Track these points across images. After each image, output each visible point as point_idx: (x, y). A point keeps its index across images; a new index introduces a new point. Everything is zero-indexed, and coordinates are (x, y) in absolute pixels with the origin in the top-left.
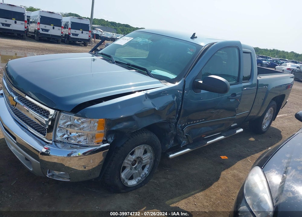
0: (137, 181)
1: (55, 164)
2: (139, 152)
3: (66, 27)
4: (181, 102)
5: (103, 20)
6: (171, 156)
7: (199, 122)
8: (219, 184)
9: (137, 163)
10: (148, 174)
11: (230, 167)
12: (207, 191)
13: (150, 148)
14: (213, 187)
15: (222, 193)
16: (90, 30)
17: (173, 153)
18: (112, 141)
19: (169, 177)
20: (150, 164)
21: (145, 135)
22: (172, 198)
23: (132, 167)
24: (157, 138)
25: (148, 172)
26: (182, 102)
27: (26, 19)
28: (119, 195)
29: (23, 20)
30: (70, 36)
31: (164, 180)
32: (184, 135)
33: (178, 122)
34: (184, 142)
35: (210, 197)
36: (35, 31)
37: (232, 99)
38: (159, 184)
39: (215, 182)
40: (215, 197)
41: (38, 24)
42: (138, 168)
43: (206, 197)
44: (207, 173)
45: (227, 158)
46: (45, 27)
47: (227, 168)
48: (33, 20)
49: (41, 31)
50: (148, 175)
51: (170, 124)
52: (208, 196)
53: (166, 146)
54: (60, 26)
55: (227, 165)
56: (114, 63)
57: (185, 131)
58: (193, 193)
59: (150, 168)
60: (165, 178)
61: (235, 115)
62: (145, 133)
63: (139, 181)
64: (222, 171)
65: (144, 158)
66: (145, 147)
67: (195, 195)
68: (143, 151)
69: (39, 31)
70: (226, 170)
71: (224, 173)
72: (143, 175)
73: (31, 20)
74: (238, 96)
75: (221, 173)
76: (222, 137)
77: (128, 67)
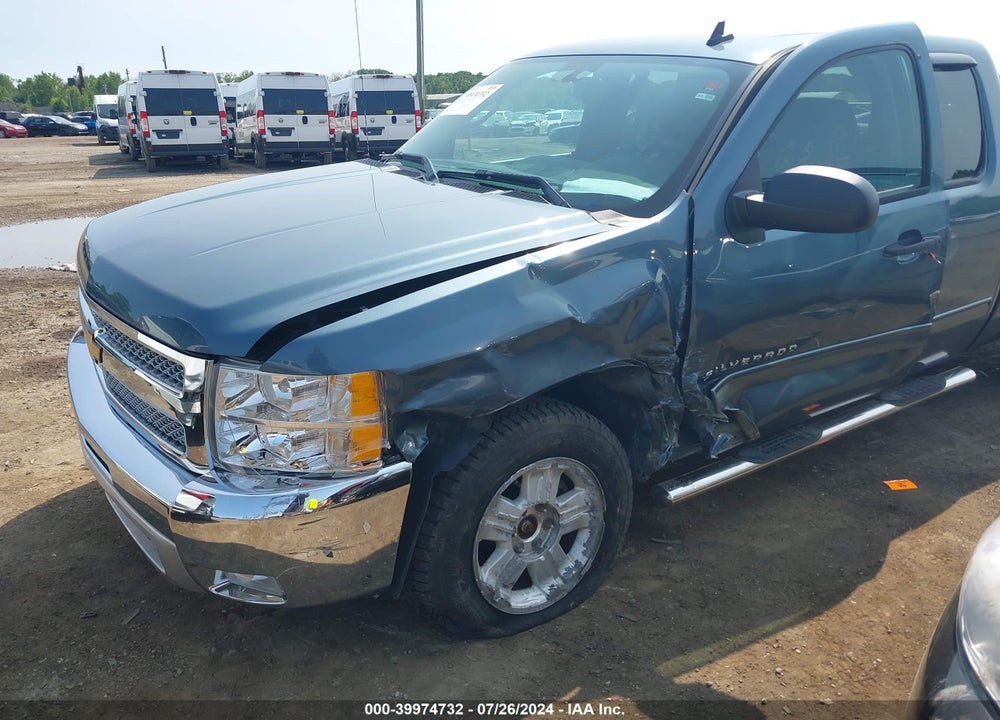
0: (548, 592)
1: (233, 549)
2: (540, 488)
3: (343, 111)
4: (685, 286)
5: (465, 73)
6: (676, 493)
7: (776, 357)
8: (879, 589)
9: (540, 525)
10: (589, 564)
11: (925, 522)
12: (829, 620)
13: (582, 470)
14: (852, 601)
15: (893, 626)
16: (417, 107)
17: (684, 482)
18: (418, 452)
19: (676, 570)
20: (592, 529)
21: (550, 420)
22: (682, 652)
23: (522, 545)
24: (605, 431)
25: (586, 559)
26: (687, 283)
27: (222, 108)
28: (480, 645)
29: (215, 112)
30: (358, 136)
31: (655, 584)
32: (717, 413)
33: (686, 362)
34: (724, 438)
35: (842, 643)
36: (253, 139)
37: (904, 253)
38: (634, 601)
39: (861, 583)
40: (861, 642)
41: (258, 117)
42: (545, 546)
43: (824, 642)
44: (830, 549)
45: (910, 485)
46: (281, 121)
47: (915, 526)
48: (246, 109)
49: (269, 137)
50: (586, 569)
51: (654, 376)
52: (834, 637)
53: (649, 456)
54: (325, 111)
55: (913, 515)
56: (431, 178)
57: (719, 396)
58: (769, 627)
59: (594, 541)
60: (660, 577)
61: (929, 315)
62: (551, 416)
63: (555, 591)
64: (893, 538)
65: (565, 506)
66: (559, 466)
67: (779, 636)
68: (555, 482)
69: (264, 136)
70: (909, 535)
71: (900, 545)
72: (569, 570)
73: (239, 110)
74: (928, 240)
75: (888, 545)
76: (887, 408)
77: (481, 184)
